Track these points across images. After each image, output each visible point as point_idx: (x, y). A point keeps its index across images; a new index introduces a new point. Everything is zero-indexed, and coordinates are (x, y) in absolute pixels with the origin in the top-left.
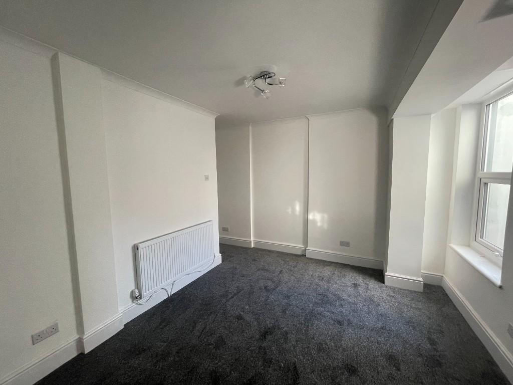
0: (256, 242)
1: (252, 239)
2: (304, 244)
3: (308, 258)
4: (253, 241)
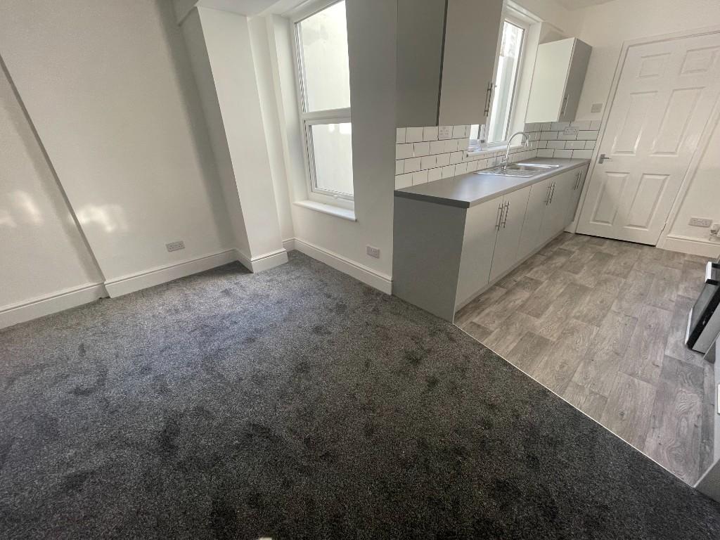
3: (117, 299)
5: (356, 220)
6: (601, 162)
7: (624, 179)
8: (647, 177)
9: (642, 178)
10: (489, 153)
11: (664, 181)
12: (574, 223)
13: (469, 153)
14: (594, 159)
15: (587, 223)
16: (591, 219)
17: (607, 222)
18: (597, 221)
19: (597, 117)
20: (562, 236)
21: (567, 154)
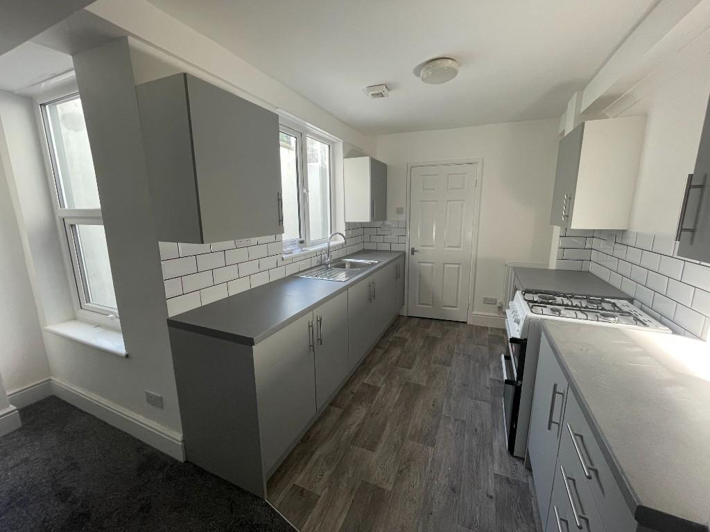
5: (127, 356)
6: (413, 254)
7: (432, 267)
8: (446, 265)
9: (444, 267)
10: (311, 253)
11: (459, 268)
12: (405, 307)
13: (284, 256)
14: (407, 251)
15: (415, 307)
16: (417, 302)
17: (429, 305)
18: (422, 304)
19: (402, 218)
20: (398, 321)
21: (386, 247)
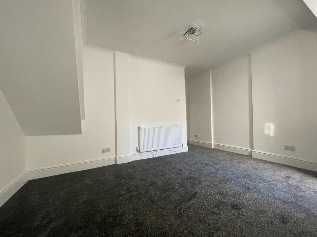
0: (215, 145)
1: (213, 142)
2: (251, 148)
3: (253, 158)
4: (213, 143)
